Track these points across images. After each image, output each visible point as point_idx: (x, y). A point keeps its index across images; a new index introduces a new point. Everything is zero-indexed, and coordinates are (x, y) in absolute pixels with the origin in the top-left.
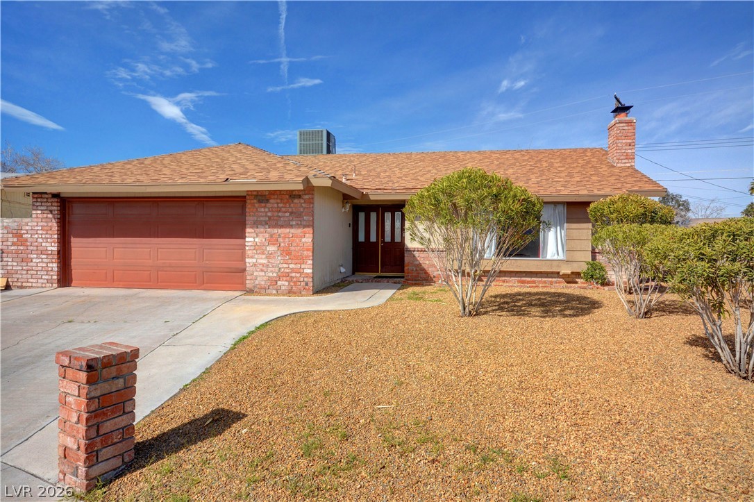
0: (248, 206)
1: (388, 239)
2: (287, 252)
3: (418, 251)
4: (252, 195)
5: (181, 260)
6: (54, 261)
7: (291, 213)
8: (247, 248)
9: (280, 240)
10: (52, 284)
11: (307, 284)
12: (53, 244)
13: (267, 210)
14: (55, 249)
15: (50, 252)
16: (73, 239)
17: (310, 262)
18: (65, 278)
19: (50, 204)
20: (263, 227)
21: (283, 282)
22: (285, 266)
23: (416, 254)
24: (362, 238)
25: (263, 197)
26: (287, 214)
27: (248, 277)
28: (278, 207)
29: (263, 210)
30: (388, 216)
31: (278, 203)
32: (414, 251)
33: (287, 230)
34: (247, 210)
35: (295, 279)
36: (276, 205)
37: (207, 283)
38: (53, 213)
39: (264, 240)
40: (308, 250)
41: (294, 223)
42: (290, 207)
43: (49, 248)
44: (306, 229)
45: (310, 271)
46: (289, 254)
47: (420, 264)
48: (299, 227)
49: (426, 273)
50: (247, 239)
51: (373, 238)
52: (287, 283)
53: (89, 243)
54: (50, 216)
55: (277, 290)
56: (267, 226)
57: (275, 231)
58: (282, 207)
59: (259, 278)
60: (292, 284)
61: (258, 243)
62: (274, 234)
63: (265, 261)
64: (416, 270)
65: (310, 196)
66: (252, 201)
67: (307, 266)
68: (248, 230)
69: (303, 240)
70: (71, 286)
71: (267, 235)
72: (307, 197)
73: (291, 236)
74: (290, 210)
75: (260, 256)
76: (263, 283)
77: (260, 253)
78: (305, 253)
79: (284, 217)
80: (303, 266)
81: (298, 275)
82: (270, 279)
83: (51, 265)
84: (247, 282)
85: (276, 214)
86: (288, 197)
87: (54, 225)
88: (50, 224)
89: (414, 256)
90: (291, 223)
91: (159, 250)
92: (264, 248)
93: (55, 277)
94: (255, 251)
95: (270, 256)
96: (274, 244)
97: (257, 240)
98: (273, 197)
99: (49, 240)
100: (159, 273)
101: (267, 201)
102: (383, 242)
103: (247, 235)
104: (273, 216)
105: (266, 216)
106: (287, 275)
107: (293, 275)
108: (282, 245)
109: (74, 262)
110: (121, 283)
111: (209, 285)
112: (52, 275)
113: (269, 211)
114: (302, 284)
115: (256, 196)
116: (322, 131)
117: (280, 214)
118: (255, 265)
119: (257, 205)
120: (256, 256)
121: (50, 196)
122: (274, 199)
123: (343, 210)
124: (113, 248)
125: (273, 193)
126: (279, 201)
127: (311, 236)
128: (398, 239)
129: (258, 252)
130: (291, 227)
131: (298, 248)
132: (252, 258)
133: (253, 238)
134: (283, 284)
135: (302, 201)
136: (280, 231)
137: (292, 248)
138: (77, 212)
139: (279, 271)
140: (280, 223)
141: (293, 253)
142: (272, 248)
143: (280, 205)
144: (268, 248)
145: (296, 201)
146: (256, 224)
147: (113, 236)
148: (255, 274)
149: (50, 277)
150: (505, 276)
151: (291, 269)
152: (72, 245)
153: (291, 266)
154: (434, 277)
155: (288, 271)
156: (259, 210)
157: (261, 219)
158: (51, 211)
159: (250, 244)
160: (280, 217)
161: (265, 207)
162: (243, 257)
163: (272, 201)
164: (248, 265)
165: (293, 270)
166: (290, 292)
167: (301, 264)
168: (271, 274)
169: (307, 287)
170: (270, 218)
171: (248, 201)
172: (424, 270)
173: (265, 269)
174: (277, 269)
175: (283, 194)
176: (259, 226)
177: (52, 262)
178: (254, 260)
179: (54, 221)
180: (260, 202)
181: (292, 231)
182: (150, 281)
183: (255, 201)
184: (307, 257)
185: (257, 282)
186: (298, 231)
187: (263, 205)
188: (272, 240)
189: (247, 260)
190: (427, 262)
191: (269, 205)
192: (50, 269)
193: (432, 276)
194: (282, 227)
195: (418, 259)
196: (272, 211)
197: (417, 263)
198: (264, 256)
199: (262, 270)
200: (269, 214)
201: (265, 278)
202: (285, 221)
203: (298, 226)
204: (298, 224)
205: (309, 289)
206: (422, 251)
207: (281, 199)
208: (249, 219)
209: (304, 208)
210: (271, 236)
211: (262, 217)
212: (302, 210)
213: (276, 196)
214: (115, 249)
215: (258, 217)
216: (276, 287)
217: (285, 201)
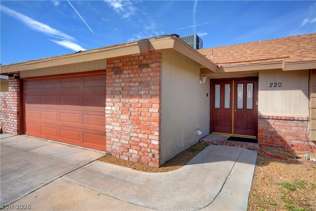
0: (108, 78)
1: (240, 106)
2: (136, 121)
3: (273, 119)
4: (110, 68)
7: (140, 83)
8: (106, 116)
9: (131, 109)
10: (15, 132)
11: (154, 156)
13: (121, 80)
14: (16, 110)
15: (15, 113)
16: (26, 105)
17: (157, 133)
18: (22, 130)
20: (118, 97)
21: (133, 151)
22: (135, 135)
23: (271, 122)
24: (217, 105)
25: (118, 69)
26: (137, 84)
27: (108, 142)
28: (129, 78)
29: (118, 81)
30: (240, 87)
31: (129, 74)
32: (268, 119)
33: (137, 100)
34: (107, 82)
35: (143, 149)
36: (127, 76)
37: (86, 141)
38: (16, 88)
39: (118, 109)
40: (154, 121)
41: (142, 93)
42: (139, 77)
43: (14, 110)
44: (153, 99)
45: (156, 143)
46: (138, 123)
47: (275, 132)
48: (147, 98)
49: (282, 141)
50: (106, 108)
51: (227, 105)
52: (136, 152)
53: (32, 107)
54: (14, 90)
55: (129, 157)
56: (121, 96)
57: (127, 101)
58: (133, 77)
59: (115, 144)
60: (141, 154)
61: (114, 112)
62: (126, 103)
63: (119, 129)
64: (271, 137)
65: (157, 64)
66: (110, 73)
67: (153, 137)
68: (108, 100)
69: (151, 110)
70: (25, 134)
71: (121, 105)
72: (154, 65)
73: (140, 105)
74: (139, 80)
75: (116, 124)
76: (118, 148)
77: (115, 121)
78: (152, 123)
79: (135, 86)
80: (150, 137)
81: (146, 145)
82: (123, 146)
83: (15, 121)
84: (107, 146)
85: (128, 84)
86: (137, 66)
88: (14, 95)
89: (269, 124)
90: (140, 93)
91: (61, 113)
92: (119, 117)
93: (16, 128)
94: (112, 119)
95: (122, 124)
96: (126, 113)
97: (113, 108)
98: (125, 68)
99: (14, 105)
100: (61, 130)
101: (121, 72)
102: (236, 108)
103: (106, 103)
104: (126, 86)
105: (120, 86)
106: (136, 144)
107: (142, 144)
108: (133, 114)
109: (27, 119)
110: (44, 135)
111: (87, 143)
113: (123, 82)
114: (150, 155)
115: (114, 68)
116: (193, 36)
117: (131, 84)
118: (112, 131)
119: (114, 77)
120: (113, 124)
121: (14, 78)
122: (126, 70)
123: (201, 82)
125: (125, 64)
126: (130, 71)
127: (158, 106)
128: (250, 106)
129: (114, 119)
130: (140, 96)
132: (110, 125)
133: (111, 106)
135: (150, 70)
136: (131, 101)
137: (141, 118)
138: (30, 88)
139: (130, 140)
140: (131, 93)
141: (142, 123)
142: (125, 117)
143: (131, 75)
144: (122, 117)
145: (144, 70)
146: (113, 94)
147: (41, 103)
148: (113, 139)
151: (140, 138)
152: (26, 108)
153: (140, 136)
154: (292, 146)
155: (137, 140)
156: (115, 81)
157: (117, 89)
159: (108, 112)
160: (131, 87)
161: (119, 78)
162: (104, 123)
163: (125, 72)
164: (107, 131)
166: (139, 161)
167: (148, 135)
168: (123, 141)
169: (154, 159)
170: (123, 88)
171: (108, 74)
172: (279, 137)
173: (119, 136)
174: (128, 137)
175: (134, 65)
176: (115, 96)
177: (15, 119)
178: (111, 127)
179: (16, 93)
180: (116, 73)
181: (141, 101)
182: (57, 136)
183: (112, 73)
185: (114, 147)
186: (145, 101)
187: (118, 76)
188: (125, 109)
189: (107, 127)
190: (284, 131)
191: (123, 76)
193: (290, 144)
194: (132, 96)
195: (273, 126)
196: (125, 82)
197: (272, 130)
198: (118, 124)
199: (117, 137)
200: (123, 84)
201: (119, 144)
202: (135, 91)
203: (147, 95)
204: (146, 94)
205: (155, 162)
206: (278, 119)
207: (132, 70)
208: (109, 90)
209: (152, 77)
210: (124, 106)
211: (118, 87)
212: (149, 79)
213: (128, 67)
214: (42, 112)
215: (115, 87)
216: (127, 154)
217: (135, 71)
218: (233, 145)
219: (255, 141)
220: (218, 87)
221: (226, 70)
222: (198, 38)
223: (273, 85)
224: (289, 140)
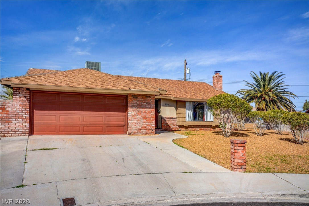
0: (129, 99)
2: (145, 118)
4: (130, 95)
5: (95, 121)
6: (27, 122)
7: (147, 103)
9: (142, 113)
10: (25, 134)
11: (153, 130)
12: (26, 114)
13: (137, 101)
14: (28, 116)
15: (25, 118)
16: (35, 111)
17: (154, 122)
18: (31, 132)
19: (25, 93)
21: (144, 130)
22: (144, 123)
23: (166, 119)
25: (135, 96)
26: (145, 103)
27: (129, 128)
28: (141, 100)
29: (135, 101)
31: (141, 99)
33: (145, 109)
34: (128, 101)
35: (148, 129)
36: (140, 100)
37: (108, 131)
38: (27, 98)
39: (136, 113)
40: (153, 117)
41: (148, 107)
42: (146, 100)
43: (24, 116)
44: (152, 109)
45: (154, 125)
46: (146, 119)
47: (167, 123)
48: (150, 109)
49: (169, 127)
50: (129, 113)
52: (145, 130)
53: (45, 113)
54: (25, 99)
55: (141, 133)
56: (137, 108)
57: (140, 110)
58: (143, 100)
59: (134, 129)
60: (147, 131)
61: (134, 115)
63: (136, 122)
64: (166, 125)
67: (152, 124)
68: (129, 109)
69: (151, 113)
70: (33, 135)
71: (137, 111)
72: (152, 97)
73: (147, 112)
74: (146, 102)
75: (135, 120)
76: (135, 130)
77: (134, 119)
80: (151, 124)
81: (149, 127)
82: (138, 129)
83: (25, 124)
84: (128, 130)
85: (140, 103)
86: (145, 96)
87: (28, 104)
88: (25, 103)
91: (84, 117)
92: (136, 116)
93: (28, 130)
94: (132, 118)
95: (138, 120)
96: (140, 115)
97: (133, 113)
98: (139, 96)
99: (24, 111)
100: (84, 127)
101: (137, 98)
103: (128, 111)
104: (139, 104)
105: (137, 104)
106: (145, 127)
107: (148, 127)
108: (143, 115)
109: (35, 122)
110: (64, 132)
112: (25, 130)
113: (138, 102)
114: (151, 130)
115: (132, 95)
117: (142, 103)
118: (132, 123)
119: (133, 99)
120: (133, 120)
121: (25, 89)
122: (140, 97)
124: (60, 116)
125: (139, 95)
126: (142, 98)
127: (154, 112)
129: (134, 118)
130: (147, 108)
131: (149, 117)
132: (131, 120)
133: (131, 112)
134: (144, 131)
135: (151, 99)
136: (142, 110)
137: (147, 117)
140: (142, 107)
144: (138, 117)
145: (148, 98)
146: (133, 107)
148: (132, 127)
149: (24, 131)
150: (195, 127)
153: (147, 123)
155: (145, 125)
156: (133, 101)
158: (25, 97)
159: (130, 115)
160: (142, 104)
161: (136, 100)
162: (126, 119)
163: (139, 98)
164: (129, 123)
165: (148, 125)
166: (146, 134)
168: (139, 127)
169: (153, 132)
170: (138, 104)
171: (129, 97)
172: (169, 125)
173: (136, 125)
174: (141, 125)
176: (134, 108)
177: (26, 123)
178: (132, 121)
179: (27, 101)
181: (147, 110)
183: (132, 97)
184: (153, 120)
185: (133, 130)
187: (135, 99)
188: (139, 113)
189: (129, 121)
190: (170, 123)
191: (137, 99)
192: (24, 126)
193: (172, 128)
194: (143, 108)
195: (167, 121)
196: (139, 102)
198: (136, 120)
199: (135, 125)
200: (138, 103)
201: (136, 129)
202: (144, 106)
203: (149, 108)
205: (154, 132)
206: (168, 118)
207: (143, 97)
208: (129, 104)
209: (152, 101)
210: (139, 112)
211: (135, 104)
212: (151, 102)
213: (140, 96)
215: (134, 104)
216: (140, 132)
217: (144, 98)
223: (166, 105)
224: (172, 126)
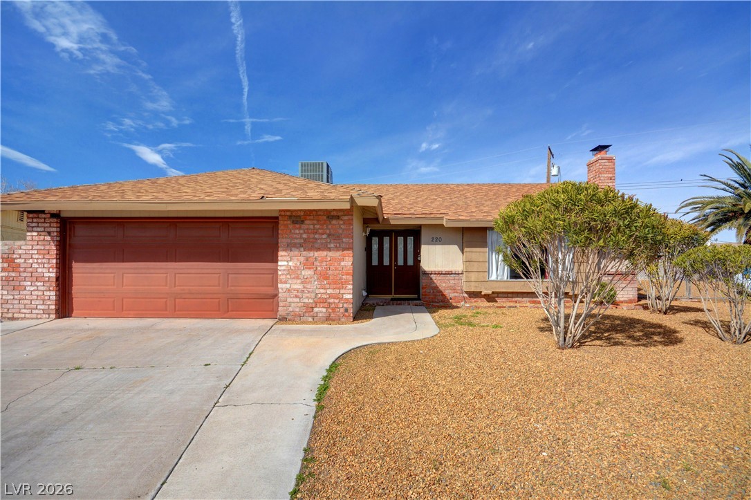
0: (281, 227)
1: (401, 262)
2: (324, 276)
3: (435, 274)
4: (285, 215)
5: (202, 286)
6: (51, 288)
7: (329, 235)
8: (280, 273)
9: (317, 263)
10: (49, 314)
11: (346, 310)
12: (51, 270)
13: (302, 231)
14: (53, 275)
15: (47, 279)
16: (75, 265)
17: (351, 287)
18: (64, 308)
19: (48, 225)
20: (297, 250)
21: (320, 309)
22: (322, 291)
23: (433, 277)
24: (375, 262)
25: (298, 217)
26: (325, 236)
27: (281, 304)
28: (314, 229)
29: (297, 231)
30: (400, 240)
31: (314, 225)
32: (431, 274)
33: (325, 253)
34: (280, 232)
35: (333, 305)
36: (312, 227)
37: (232, 311)
38: (52, 234)
39: (299, 264)
40: (347, 274)
41: (332, 245)
42: (327, 228)
43: (46, 275)
44: (345, 252)
45: (350, 296)
46: (326, 277)
47: (437, 287)
48: (338, 250)
49: (443, 295)
50: (280, 263)
51: (386, 262)
52: (324, 310)
53: (94, 268)
54: (48, 238)
55: (313, 317)
56: (302, 249)
57: (311, 254)
58: (319, 229)
59: (293, 305)
60: (331, 311)
61: (292, 268)
62: (310, 257)
63: (300, 287)
64: (433, 292)
65: (350, 217)
66: (286, 222)
67: (346, 291)
68: (281, 253)
69: (343, 264)
70: (69, 316)
71: (302, 259)
72: (346, 218)
73: (329, 259)
74: (328, 231)
75: (295, 281)
76: (297, 310)
77: (294, 278)
78: (344, 277)
79: (321, 239)
80: (342, 291)
81: (336, 301)
82: (306, 305)
83: (48, 293)
84: (280, 309)
85: (312, 236)
86: (325, 216)
87: (53, 249)
88: (47, 247)
89: (431, 279)
90: (329, 246)
91: (177, 275)
92: (299, 272)
93: (53, 307)
94: (288, 276)
95: (305, 281)
96: (310, 268)
97: (290, 264)
98: (308, 218)
99: (46, 265)
100: (177, 300)
101: (303, 222)
102: (396, 265)
103: (279, 258)
104: (309, 238)
105: (301, 238)
106: (324, 301)
107: (332, 300)
108: (319, 269)
109: (76, 290)
110: (131, 312)
111: (234, 313)
112: (49, 305)
113: (305, 233)
114: (342, 310)
115: (290, 217)
116: (322, 163)
117: (317, 236)
118: (288, 290)
119: (291, 227)
120: (290, 281)
121: (49, 216)
122: (310, 220)
123: (364, 234)
124: (123, 274)
125: (309, 213)
126: (315, 222)
127: (351, 259)
128: (410, 262)
129: (293, 276)
130: (329, 249)
131: (337, 272)
132: (285, 283)
133: (286, 261)
134: (320, 310)
135: (341, 222)
136: (316, 254)
137: (330, 272)
138: (81, 233)
139: (316, 297)
140: (316, 246)
141: (331, 278)
142: (307, 273)
143: (317, 226)
144: (303, 273)
145: (334, 222)
146: (290, 247)
147: (123, 261)
148: (289, 300)
149: (47, 308)
151: (329, 294)
152: (74, 270)
153: (329, 291)
154: (451, 299)
155: (325, 297)
156: (293, 231)
157: (296, 241)
158: (49, 233)
159: (283, 268)
160: (316, 239)
161: (300, 229)
162: (274, 281)
163: (307, 222)
164: (280, 290)
165: (331, 296)
166: (328, 319)
167: (339, 289)
168: (306, 301)
169: (347, 314)
170: (305, 240)
171: (281, 222)
172: (440, 292)
173: (300, 295)
174: (313, 295)
175: (320, 215)
176: (293, 249)
177: (50, 290)
178: (288, 286)
179: (52, 243)
180: (294, 222)
181: (330, 254)
182: (166, 310)
183: (289, 222)
184: (347, 282)
185: (291, 309)
186: (338, 254)
187: (297, 226)
188: (308, 264)
189: (280, 286)
190: (444, 285)
191: (304, 226)
192: (47, 298)
194: (318, 249)
195: (435, 281)
196: (308, 233)
197: (435, 285)
198: (299, 281)
199: (296, 296)
200: (305, 236)
201: (299, 305)
202: (322, 244)
203: (337, 249)
204: (336, 247)
205: (349, 316)
206: (439, 273)
207: (318, 220)
208: (282, 241)
209: (343, 230)
210: (307, 260)
211: (297, 239)
212: (340, 231)
213: (312, 217)
214: (125, 275)
215: (294, 239)
216: (312, 314)
217: (322, 222)
218: (399, 304)
219: (419, 299)
220: (375, 240)
221: (392, 222)
222: (328, 166)
223: (435, 240)
224: (449, 294)
